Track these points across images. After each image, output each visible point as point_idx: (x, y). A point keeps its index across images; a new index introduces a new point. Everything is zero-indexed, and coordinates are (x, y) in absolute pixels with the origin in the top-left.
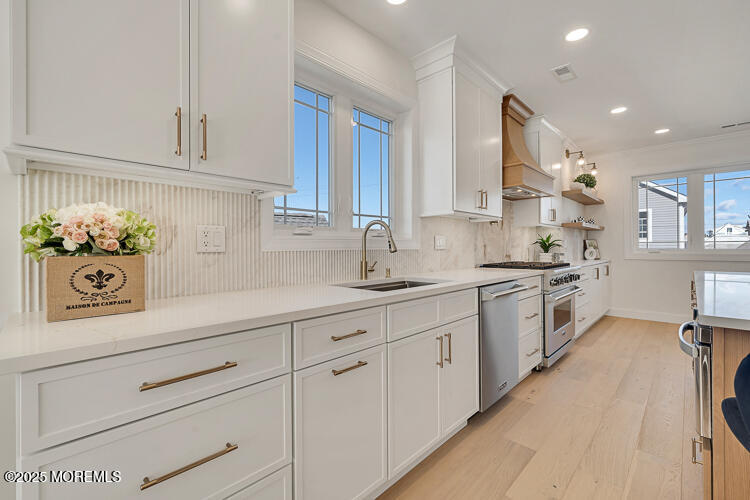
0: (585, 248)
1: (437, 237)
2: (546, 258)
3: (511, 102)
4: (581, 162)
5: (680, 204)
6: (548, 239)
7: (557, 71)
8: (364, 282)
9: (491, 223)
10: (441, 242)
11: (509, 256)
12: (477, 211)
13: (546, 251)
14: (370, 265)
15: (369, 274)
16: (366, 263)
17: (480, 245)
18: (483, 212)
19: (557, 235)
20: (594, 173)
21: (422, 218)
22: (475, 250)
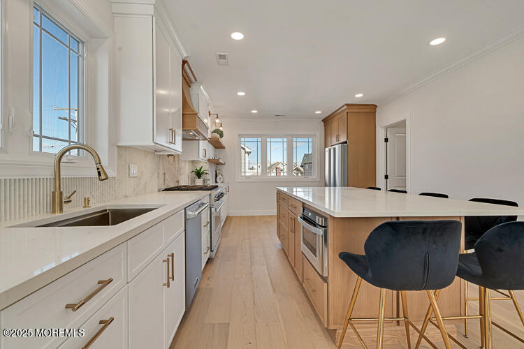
0: (216, 176)
1: (131, 165)
2: (199, 182)
3: (186, 65)
4: (217, 121)
5: (246, 152)
6: (201, 169)
7: (220, 55)
8: (58, 216)
9: (169, 155)
10: (134, 170)
11: (178, 182)
12: (168, 145)
13: (199, 178)
14: (65, 195)
15: (64, 205)
16: (61, 194)
17: (162, 173)
18: (172, 146)
19: (206, 167)
20: (221, 129)
21: (118, 146)
22: (158, 177)
